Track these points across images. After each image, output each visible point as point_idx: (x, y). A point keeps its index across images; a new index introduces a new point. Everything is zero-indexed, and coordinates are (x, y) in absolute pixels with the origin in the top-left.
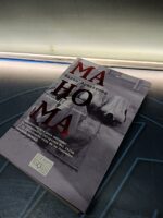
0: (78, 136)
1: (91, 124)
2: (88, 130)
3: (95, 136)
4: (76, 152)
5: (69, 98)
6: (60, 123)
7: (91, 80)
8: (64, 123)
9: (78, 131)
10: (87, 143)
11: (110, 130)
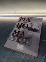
0: (28, 37)
1: (30, 33)
2: (30, 34)
3: (32, 35)
4: (29, 41)
5: (22, 27)
8: (23, 34)
9: (27, 35)
10: (31, 38)
11: (36, 33)
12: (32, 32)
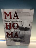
0: (21, 36)
1: (22, 32)
2: (22, 34)
3: (25, 34)
5: (12, 28)
6: (15, 35)
7: (14, 18)
12: (24, 31)
